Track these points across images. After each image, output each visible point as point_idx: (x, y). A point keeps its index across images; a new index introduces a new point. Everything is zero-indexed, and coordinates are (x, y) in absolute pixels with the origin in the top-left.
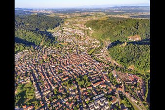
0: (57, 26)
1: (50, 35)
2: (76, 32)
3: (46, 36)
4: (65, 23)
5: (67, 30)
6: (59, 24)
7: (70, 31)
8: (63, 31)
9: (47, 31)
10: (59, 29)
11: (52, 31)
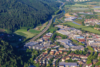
0: (43, 22)
1: (22, 45)
2: (90, 42)
3: (8, 48)
4: (67, 15)
5: (67, 33)
6: (49, 17)
7: (74, 37)
8: (55, 37)
9: (17, 32)
10: (48, 31)
11: (28, 34)
